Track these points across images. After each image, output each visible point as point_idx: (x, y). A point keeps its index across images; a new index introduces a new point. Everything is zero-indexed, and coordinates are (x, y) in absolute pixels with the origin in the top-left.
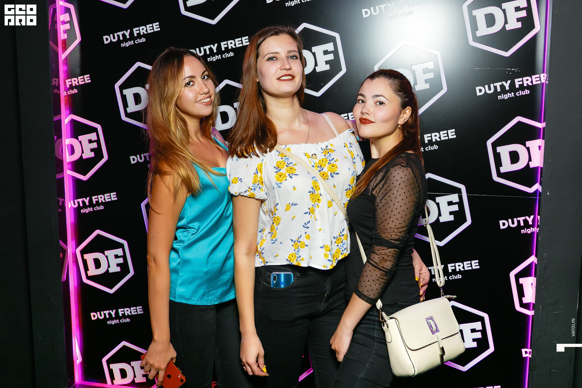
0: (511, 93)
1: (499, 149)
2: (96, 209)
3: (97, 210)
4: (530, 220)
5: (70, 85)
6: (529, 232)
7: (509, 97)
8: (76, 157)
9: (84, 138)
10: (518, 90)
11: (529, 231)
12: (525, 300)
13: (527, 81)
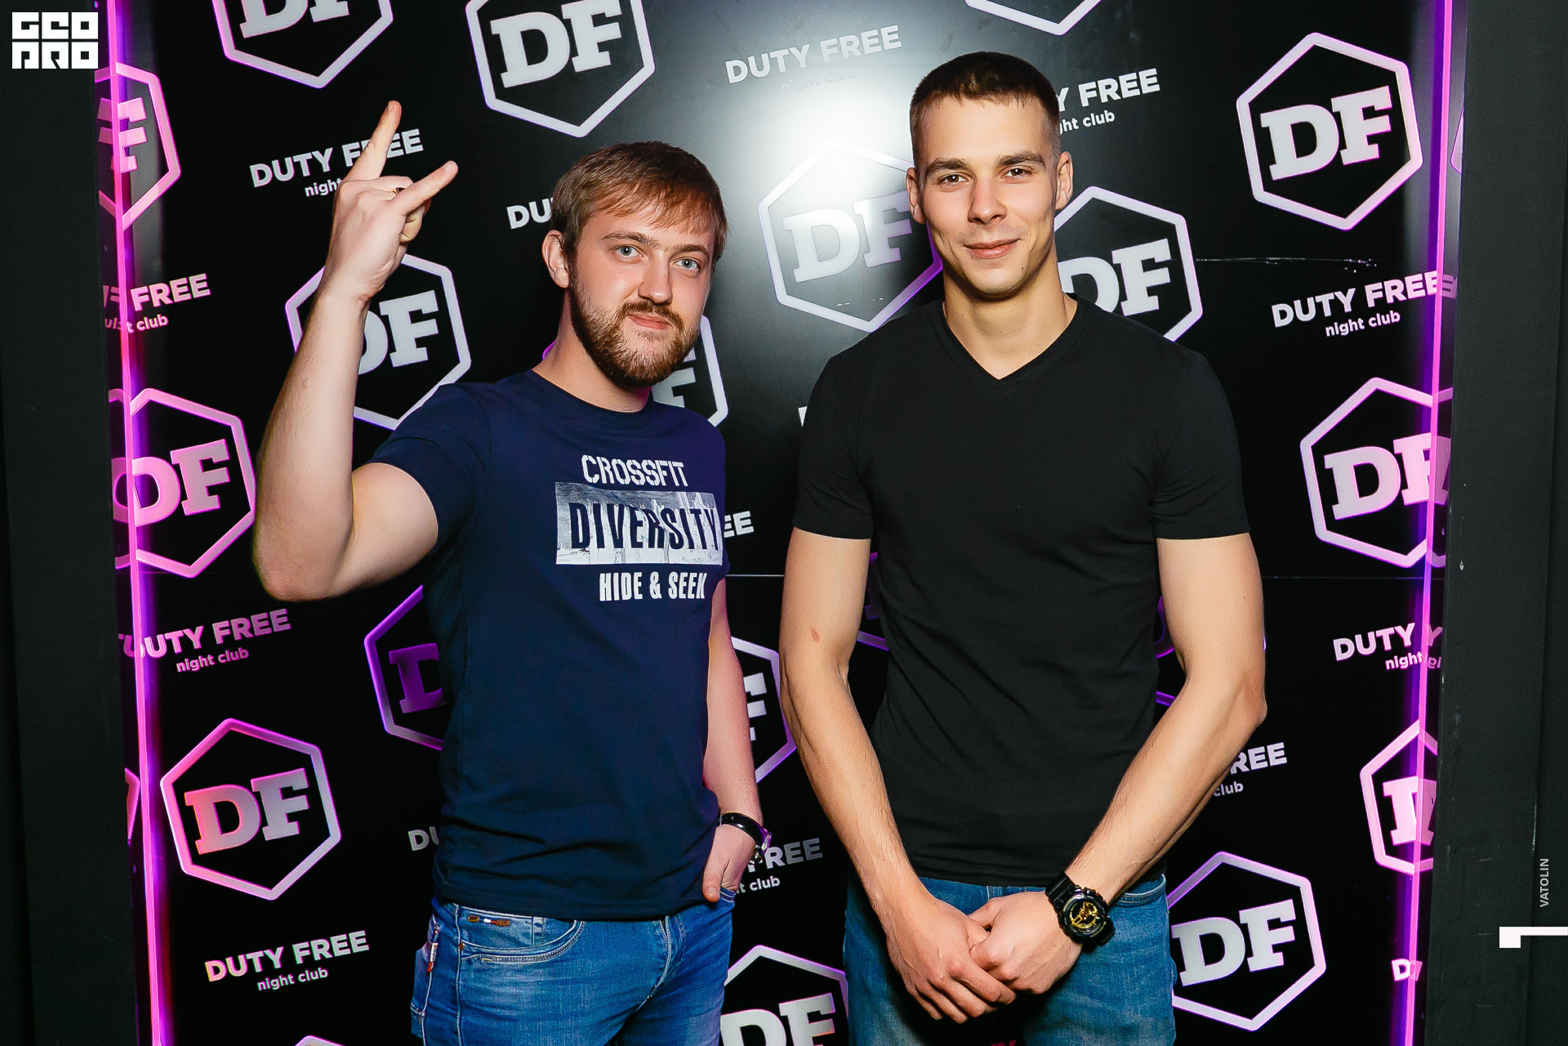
0: (1357, 321)
1: (1330, 460)
2: (224, 658)
3: (227, 662)
4: (1406, 634)
5: (143, 304)
6: (1405, 666)
7: (1352, 330)
8: (160, 510)
9: (188, 457)
10: (1372, 312)
11: (1404, 663)
12: (1398, 837)
13: (1393, 290)
